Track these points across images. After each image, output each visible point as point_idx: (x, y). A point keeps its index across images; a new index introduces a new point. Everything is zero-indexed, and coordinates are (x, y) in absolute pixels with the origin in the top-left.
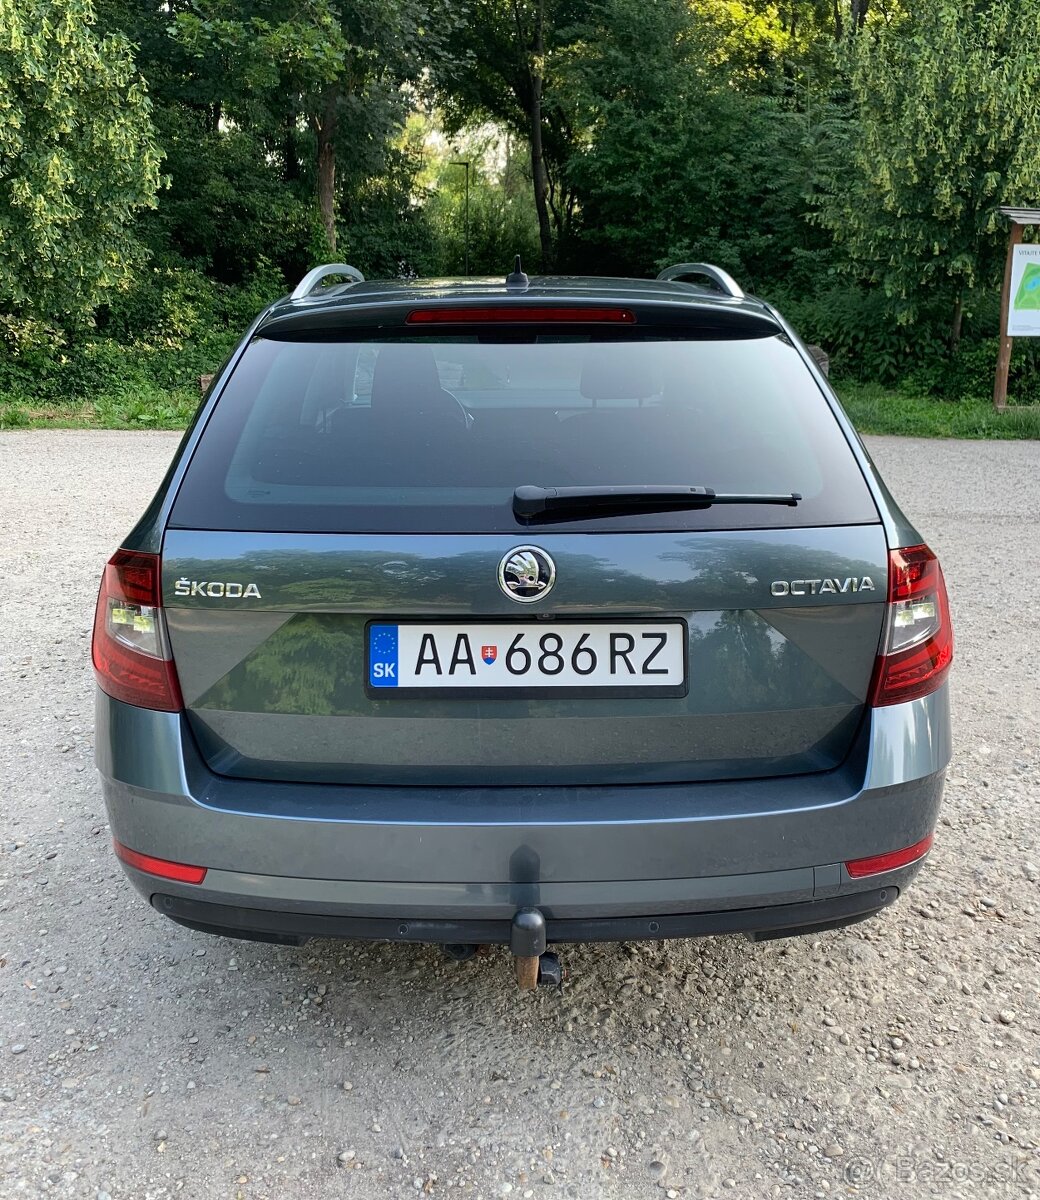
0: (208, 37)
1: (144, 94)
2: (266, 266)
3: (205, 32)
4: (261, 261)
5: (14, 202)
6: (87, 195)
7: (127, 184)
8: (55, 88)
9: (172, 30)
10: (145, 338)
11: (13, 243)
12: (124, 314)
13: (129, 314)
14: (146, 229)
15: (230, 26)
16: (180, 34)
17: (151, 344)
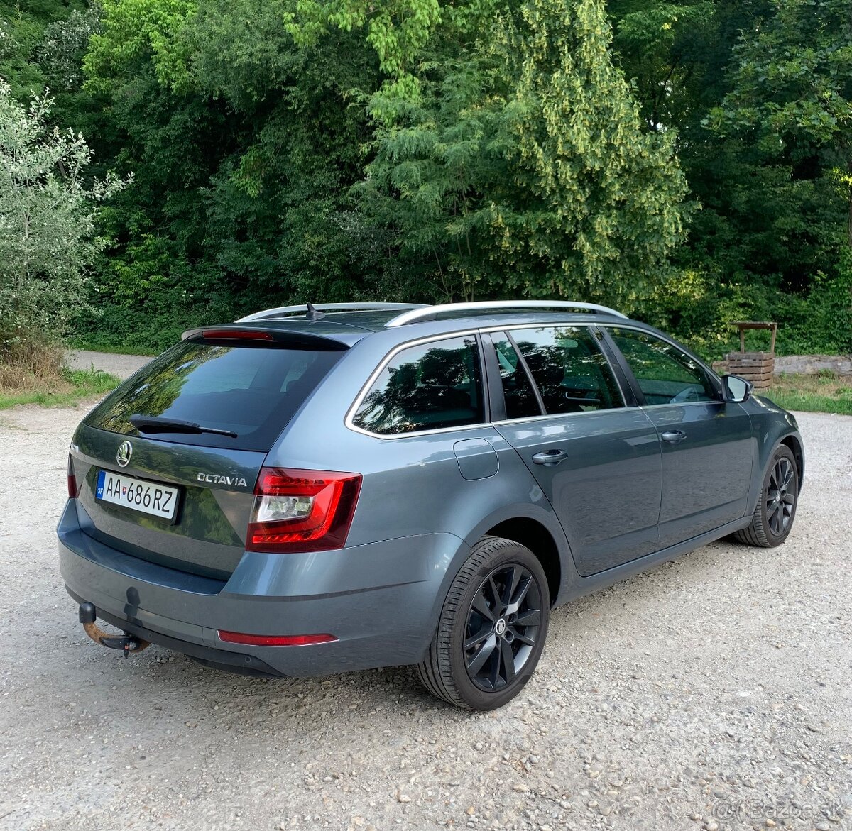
0: (730, 122)
1: (678, 168)
2: (823, 280)
3: (729, 119)
4: (818, 275)
5: (574, 248)
6: (629, 239)
7: (655, 230)
8: (608, 173)
9: (705, 122)
10: (701, 333)
11: (573, 274)
12: (691, 317)
13: (694, 317)
14: (726, 256)
15: (747, 112)
16: (710, 125)
17: (705, 338)
